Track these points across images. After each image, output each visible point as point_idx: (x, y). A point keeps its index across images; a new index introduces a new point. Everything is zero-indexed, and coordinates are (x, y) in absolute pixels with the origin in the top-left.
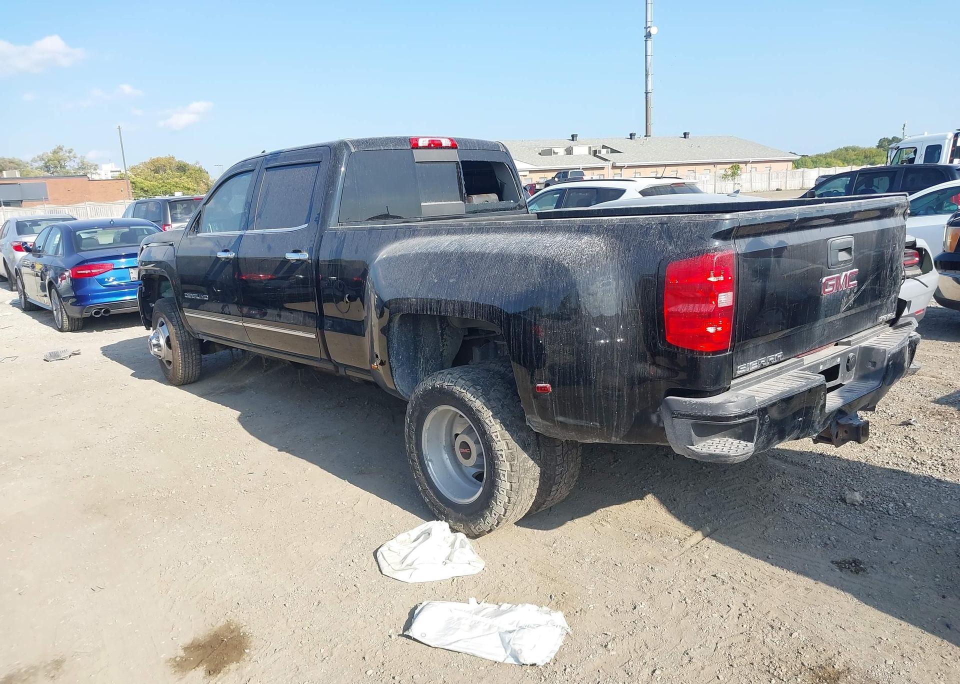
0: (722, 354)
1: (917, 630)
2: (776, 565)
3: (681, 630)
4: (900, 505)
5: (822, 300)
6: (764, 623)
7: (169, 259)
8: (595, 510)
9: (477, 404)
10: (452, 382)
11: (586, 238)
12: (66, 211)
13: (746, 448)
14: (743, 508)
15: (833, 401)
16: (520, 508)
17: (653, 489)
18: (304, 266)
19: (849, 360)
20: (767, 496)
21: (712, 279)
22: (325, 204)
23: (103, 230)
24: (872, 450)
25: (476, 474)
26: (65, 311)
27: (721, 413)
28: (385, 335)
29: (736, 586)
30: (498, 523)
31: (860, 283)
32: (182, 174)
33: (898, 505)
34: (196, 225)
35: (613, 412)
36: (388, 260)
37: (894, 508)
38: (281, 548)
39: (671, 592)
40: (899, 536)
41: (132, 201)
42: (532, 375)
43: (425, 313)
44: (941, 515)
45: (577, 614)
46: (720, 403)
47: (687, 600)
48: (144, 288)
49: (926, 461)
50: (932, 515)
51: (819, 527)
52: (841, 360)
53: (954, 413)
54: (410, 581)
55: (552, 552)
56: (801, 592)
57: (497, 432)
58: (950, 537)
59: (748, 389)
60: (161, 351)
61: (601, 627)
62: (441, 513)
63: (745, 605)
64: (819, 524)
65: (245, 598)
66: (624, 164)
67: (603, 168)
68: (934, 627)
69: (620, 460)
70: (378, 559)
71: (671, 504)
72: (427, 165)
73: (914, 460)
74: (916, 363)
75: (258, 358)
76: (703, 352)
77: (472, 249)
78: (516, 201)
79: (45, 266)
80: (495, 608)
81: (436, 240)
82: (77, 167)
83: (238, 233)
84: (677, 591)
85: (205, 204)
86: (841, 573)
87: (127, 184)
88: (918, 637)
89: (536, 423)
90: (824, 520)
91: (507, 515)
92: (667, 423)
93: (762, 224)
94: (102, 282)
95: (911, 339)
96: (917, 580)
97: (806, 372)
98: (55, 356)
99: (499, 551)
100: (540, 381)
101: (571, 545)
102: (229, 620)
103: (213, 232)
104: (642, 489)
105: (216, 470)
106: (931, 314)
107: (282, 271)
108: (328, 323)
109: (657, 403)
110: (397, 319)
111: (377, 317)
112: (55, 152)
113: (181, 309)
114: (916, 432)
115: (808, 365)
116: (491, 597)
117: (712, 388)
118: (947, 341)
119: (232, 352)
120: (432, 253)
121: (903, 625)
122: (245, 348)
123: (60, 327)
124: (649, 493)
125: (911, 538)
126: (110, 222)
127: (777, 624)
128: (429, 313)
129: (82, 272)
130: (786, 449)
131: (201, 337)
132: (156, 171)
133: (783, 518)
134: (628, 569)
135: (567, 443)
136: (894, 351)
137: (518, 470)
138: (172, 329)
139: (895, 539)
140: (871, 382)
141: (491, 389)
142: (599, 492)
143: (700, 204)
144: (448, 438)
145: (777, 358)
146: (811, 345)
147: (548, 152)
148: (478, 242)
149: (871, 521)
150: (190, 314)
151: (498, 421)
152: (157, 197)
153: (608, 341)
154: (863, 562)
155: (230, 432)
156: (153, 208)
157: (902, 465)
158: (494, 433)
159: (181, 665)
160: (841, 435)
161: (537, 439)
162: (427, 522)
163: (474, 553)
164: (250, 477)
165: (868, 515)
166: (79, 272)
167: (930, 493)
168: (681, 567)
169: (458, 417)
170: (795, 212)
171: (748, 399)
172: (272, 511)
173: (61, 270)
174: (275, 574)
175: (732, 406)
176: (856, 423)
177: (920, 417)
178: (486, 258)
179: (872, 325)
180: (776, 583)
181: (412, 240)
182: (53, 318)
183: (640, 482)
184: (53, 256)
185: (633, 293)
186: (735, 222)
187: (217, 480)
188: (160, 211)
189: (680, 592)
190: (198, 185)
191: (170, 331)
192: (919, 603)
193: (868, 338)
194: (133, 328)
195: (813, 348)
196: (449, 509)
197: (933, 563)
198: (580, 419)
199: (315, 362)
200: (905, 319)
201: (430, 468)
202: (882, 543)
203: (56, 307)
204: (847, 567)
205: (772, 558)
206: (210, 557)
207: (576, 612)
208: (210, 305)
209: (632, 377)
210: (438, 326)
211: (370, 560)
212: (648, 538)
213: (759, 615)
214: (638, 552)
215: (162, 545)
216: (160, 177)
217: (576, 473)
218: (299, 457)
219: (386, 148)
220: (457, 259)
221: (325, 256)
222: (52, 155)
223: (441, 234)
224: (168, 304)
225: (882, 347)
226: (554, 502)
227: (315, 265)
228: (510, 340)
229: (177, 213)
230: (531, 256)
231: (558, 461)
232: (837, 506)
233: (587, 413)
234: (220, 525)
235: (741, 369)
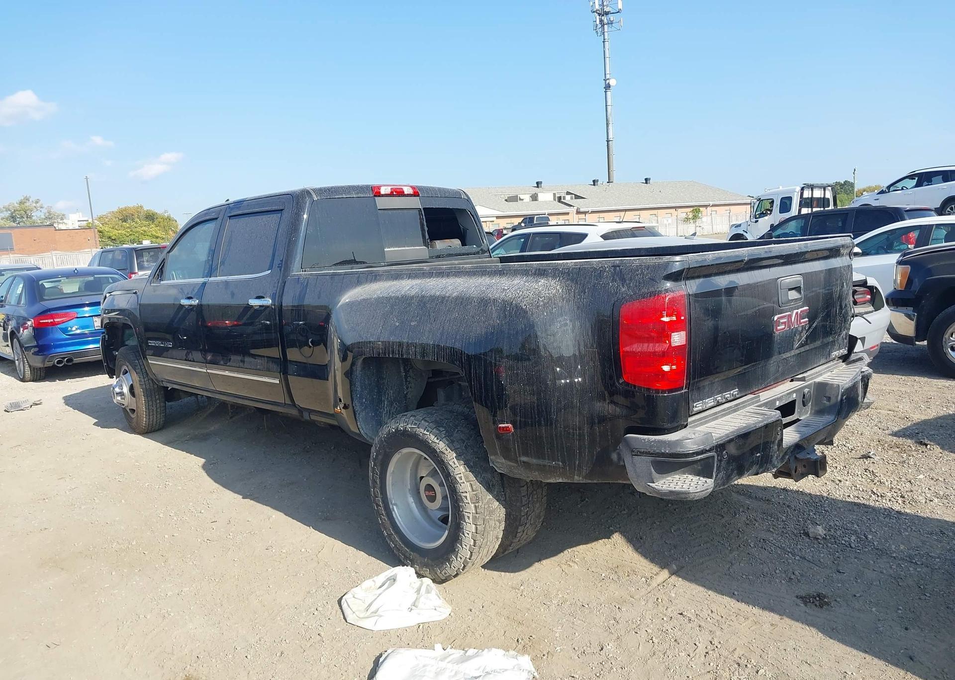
0: (677, 391)
1: (880, 664)
2: (742, 601)
3: (648, 670)
4: (862, 538)
5: (775, 337)
6: (730, 661)
7: (133, 307)
8: (562, 551)
9: (441, 446)
10: (415, 424)
11: (542, 281)
12: (31, 261)
13: (706, 485)
14: (709, 544)
15: (790, 436)
16: (485, 551)
17: (620, 528)
18: (267, 312)
19: (804, 395)
20: (732, 532)
21: (666, 319)
22: (287, 251)
23: (67, 279)
24: (833, 484)
25: (442, 518)
26: (27, 360)
27: (680, 450)
28: (348, 379)
29: (703, 624)
30: (464, 567)
31: (811, 321)
32: (151, 222)
33: (860, 538)
34: (160, 273)
35: (574, 451)
36: (350, 305)
37: (856, 541)
38: (243, 598)
39: (638, 632)
40: (862, 569)
41: (97, 250)
42: (494, 416)
43: (387, 356)
44: (902, 547)
45: (544, 657)
46: (677, 440)
47: (654, 639)
48: (107, 337)
49: (886, 493)
50: (893, 547)
51: (784, 562)
52: (796, 395)
53: (911, 445)
54: (376, 629)
55: (519, 595)
56: (767, 628)
57: (460, 473)
58: (911, 569)
59: (705, 425)
60: (124, 399)
61: (568, 669)
62: (406, 558)
63: (711, 642)
64: (783, 558)
65: (205, 651)
66: (588, 209)
67: (568, 214)
68: (898, 659)
69: (587, 499)
70: (343, 607)
71: (637, 543)
72: (390, 212)
73: (874, 492)
74: (870, 397)
75: (224, 404)
76: (659, 390)
77: (433, 293)
78: (479, 245)
79: (8, 316)
80: (461, 654)
81: (398, 284)
82: (44, 217)
83: (202, 280)
84: (644, 630)
85: (169, 252)
86: (806, 607)
87: (95, 234)
88: (882, 670)
89: (500, 463)
90: (788, 555)
91: (473, 558)
92: (628, 461)
93: (712, 265)
94: (65, 331)
95: (863, 374)
96: (880, 613)
97: (762, 408)
98: (16, 407)
99: (466, 596)
100: (503, 422)
101: (539, 587)
102: (188, 675)
103: (177, 279)
104: (609, 528)
105: (179, 519)
106: (887, 349)
107: (245, 317)
108: (292, 368)
109: (618, 440)
110: (359, 362)
111: (340, 361)
112: (21, 203)
113: (145, 357)
114: (875, 464)
115: (764, 401)
116: (458, 642)
117: (669, 426)
118: (903, 376)
119: (198, 399)
120: (394, 297)
121: (867, 658)
122: (209, 395)
123: (22, 377)
124: (616, 532)
125: (874, 570)
126: (74, 271)
127: (743, 662)
128: (391, 356)
129: (44, 321)
130: (750, 485)
131: (165, 384)
132: (124, 220)
133: (748, 554)
134: (595, 609)
135: (531, 483)
136: (847, 386)
137: (483, 512)
138: (136, 377)
139: (857, 572)
140: (827, 417)
141: (454, 430)
142: (567, 532)
143: (656, 246)
144: (414, 481)
145: (733, 395)
146: (767, 382)
147: (514, 199)
148: (438, 285)
149: (834, 555)
150: (153, 361)
151: (462, 462)
152: (125, 246)
153: (568, 381)
154: (827, 596)
155: (194, 479)
156: (119, 256)
157: (862, 497)
158: (458, 474)
160: (800, 470)
161: (502, 479)
162: (393, 567)
163: (440, 598)
164: (214, 525)
165: (831, 548)
166: (42, 321)
167: (890, 525)
168: (648, 606)
169: (423, 460)
170: (744, 253)
171: (706, 436)
172: (235, 560)
173: (23, 319)
174: (237, 625)
175: (690, 443)
176: (813, 457)
177: (879, 449)
178: (447, 301)
179: (826, 361)
180: (742, 619)
181: (374, 285)
182: (15, 368)
183: (607, 521)
184: (15, 306)
185: (590, 333)
186: (685, 264)
187: (180, 529)
188: (126, 260)
189: (647, 631)
190: (167, 233)
191: (134, 378)
192: (883, 635)
193: (821, 374)
194: (97, 376)
195: (769, 385)
196: (415, 554)
197: (895, 595)
198: (543, 459)
199: (279, 408)
200: (857, 355)
201: (395, 512)
202: (845, 576)
203: (18, 357)
204: (812, 601)
205: (738, 595)
206: (170, 610)
207: (543, 655)
208: (175, 353)
209: (592, 415)
210: (402, 368)
211: (334, 608)
212: (615, 578)
213: (725, 653)
214: (606, 592)
215: (120, 598)
216: (128, 225)
217: (542, 513)
218: (263, 504)
219: (348, 196)
220: (418, 303)
221: (288, 301)
222: (18, 205)
223: (402, 278)
224: (131, 351)
225: (835, 382)
226: (521, 543)
227: (278, 310)
228: (471, 380)
229: (143, 261)
230: (490, 299)
231: (524, 501)
232: (800, 540)
233: (549, 453)
234: (181, 576)
235: (697, 406)
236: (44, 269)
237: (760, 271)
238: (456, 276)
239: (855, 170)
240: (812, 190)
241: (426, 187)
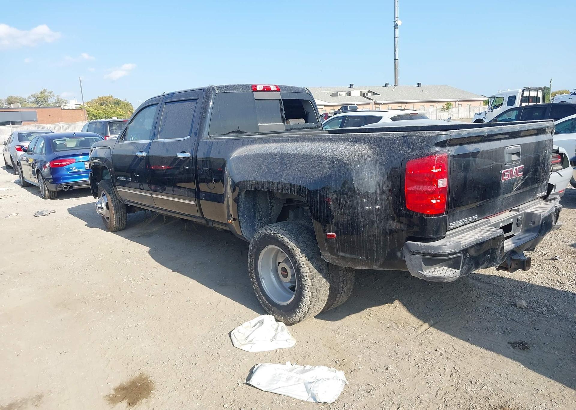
0: (440, 216)
1: (560, 385)
2: (474, 344)
3: (415, 383)
5: (501, 184)
6: (466, 380)
7: (108, 156)
8: (363, 310)
9: (292, 245)
10: (276, 231)
11: (357, 145)
12: (48, 128)
13: (455, 273)
14: (453, 309)
15: (508, 245)
16: (317, 308)
17: (399, 297)
18: (188, 161)
19: (518, 220)
20: (468, 302)
21: (434, 171)
22: (200, 124)
23: (69, 139)
24: (533, 275)
25: (291, 287)
26: (47, 187)
27: (440, 252)
28: (236, 203)
29: (449, 357)
30: (304, 317)
31: (525, 174)
32: (117, 106)
33: (549, 309)
34: (124, 136)
35: (374, 251)
36: (238, 158)
37: (546, 310)
38: (173, 330)
39: (409, 360)
40: (549, 327)
41: (87, 122)
42: (325, 228)
43: (260, 190)
45: (352, 372)
46: (439, 246)
47: (419, 365)
48: (93, 174)
49: (566, 282)
50: (570, 315)
51: (500, 321)
52: (513, 220)
54: (251, 351)
55: (337, 335)
56: (489, 361)
59: (456, 237)
60: (103, 211)
61: (366, 380)
62: (269, 310)
63: (454, 368)
64: (500, 319)
65: (151, 360)
66: (382, 101)
67: (369, 104)
68: (571, 383)
69: (378, 280)
70: (232, 337)
71: (409, 306)
72: (262, 101)
73: (558, 281)
74: (559, 223)
75: (161, 216)
76: (429, 214)
77: (288, 151)
78: (316, 123)
79: (35, 160)
80: (302, 368)
81: (267, 146)
82: (55, 102)
83: (149, 141)
84: (413, 359)
85: (129, 124)
86: (514, 350)
87: (85, 113)
88: (561, 390)
89: (327, 256)
90: (503, 317)
91: (309, 312)
92: (407, 257)
93: (465, 138)
94: (68, 170)
95: (556, 208)
96: (560, 354)
97: (492, 227)
98: (40, 213)
99: (305, 334)
100: (330, 232)
101: (349, 331)
102: (141, 373)
103: (134, 140)
104: (392, 297)
105: (135, 283)
106: (569, 193)
107: (175, 164)
108: (202, 195)
109: (401, 245)
110: (243, 193)
111: (232, 192)
112: (42, 93)
113: (115, 186)
114: (560, 264)
115: (493, 223)
116: (300, 361)
117: (435, 237)
119: (145, 212)
120: (264, 154)
121: (552, 382)
122: (153, 210)
123: (43, 196)
124: (397, 299)
125: (557, 328)
126: (73, 134)
127: (474, 380)
128: (262, 190)
130: (480, 274)
131: (127, 203)
132: (102, 104)
133: (478, 315)
134: (383, 345)
135: (346, 269)
136: (546, 215)
137: (316, 285)
139: (546, 329)
140: (532, 234)
141: (300, 236)
142: (366, 299)
143: (427, 125)
144: (274, 265)
145: (474, 219)
146: (495, 211)
147: (336, 95)
148: (292, 147)
149: (532, 318)
150: (120, 189)
151: (304, 255)
152: (102, 120)
153: (371, 208)
154: (527, 343)
155: (144, 259)
156: (99, 126)
157: (551, 284)
158: (302, 262)
159: (113, 400)
160: (514, 266)
161: (328, 266)
162: (262, 315)
163: (289, 334)
164: (155, 287)
165: (530, 314)
166: (55, 164)
167: (568, 301)
168: (415, 344)
169: (280, 253)
170: (485, 130)
171: (456, 244)
172: (168, 307)
173: (44, 162)
174: (169, 346)
175: (447, 248)
176: (522, 258)
177: (562, 255)
178: (297, 157)
179: (532, 199)
180: (473, 355)
181: (253, 146)
182: (39, 191)
183: (391, 293)
184: (39, 154)
185: (386, 178)
186: (448, 136)
187: (135, 289)
188: (103, 128)
189: (414, 360)
190: (126, 112)
191: (108, 199)
192: (562, 368)
193: (529, 207)
194: (87, 197)
195: (496, 213)
196: (275, 308)
197: (570, 344)
198: (354, 255)
199: (195, 219)
200: (553, 196)
201: (263, 283)
202: (539, 332)
203: (41, 185)
204: (518, 346)
205: (471, 340)
206: (130, 335)
207: (351, 371)
208: (132, 184)
209: (385, 229)
210: (268, 197)
211: (227, 338)
212: (396, 327)
213: (463, 375)
214: (390, 335)
215: (102, 327)
216: (104, 108)
217: (351, 287)
218: (185, 275)
219: (237, 91)
220: (279, 158)
221: (201, 155)
222: (40, 94)
223: (270, 142)
224: (107, 183)
225: (538, 212)
226: (338, 304)
227: (194, 161)
228: (311, 206)
229: (113, 129)
230: (324, 156)
231: (341, 279)
232: (511, 309)
233: (358, 251)
234: (137, 315)
235: (452, 225)
236: (56, 132)
237: (494, 142)
238: (303, 142)
239: (551, 80)
240: (529, 92)
241: (284, 86)
